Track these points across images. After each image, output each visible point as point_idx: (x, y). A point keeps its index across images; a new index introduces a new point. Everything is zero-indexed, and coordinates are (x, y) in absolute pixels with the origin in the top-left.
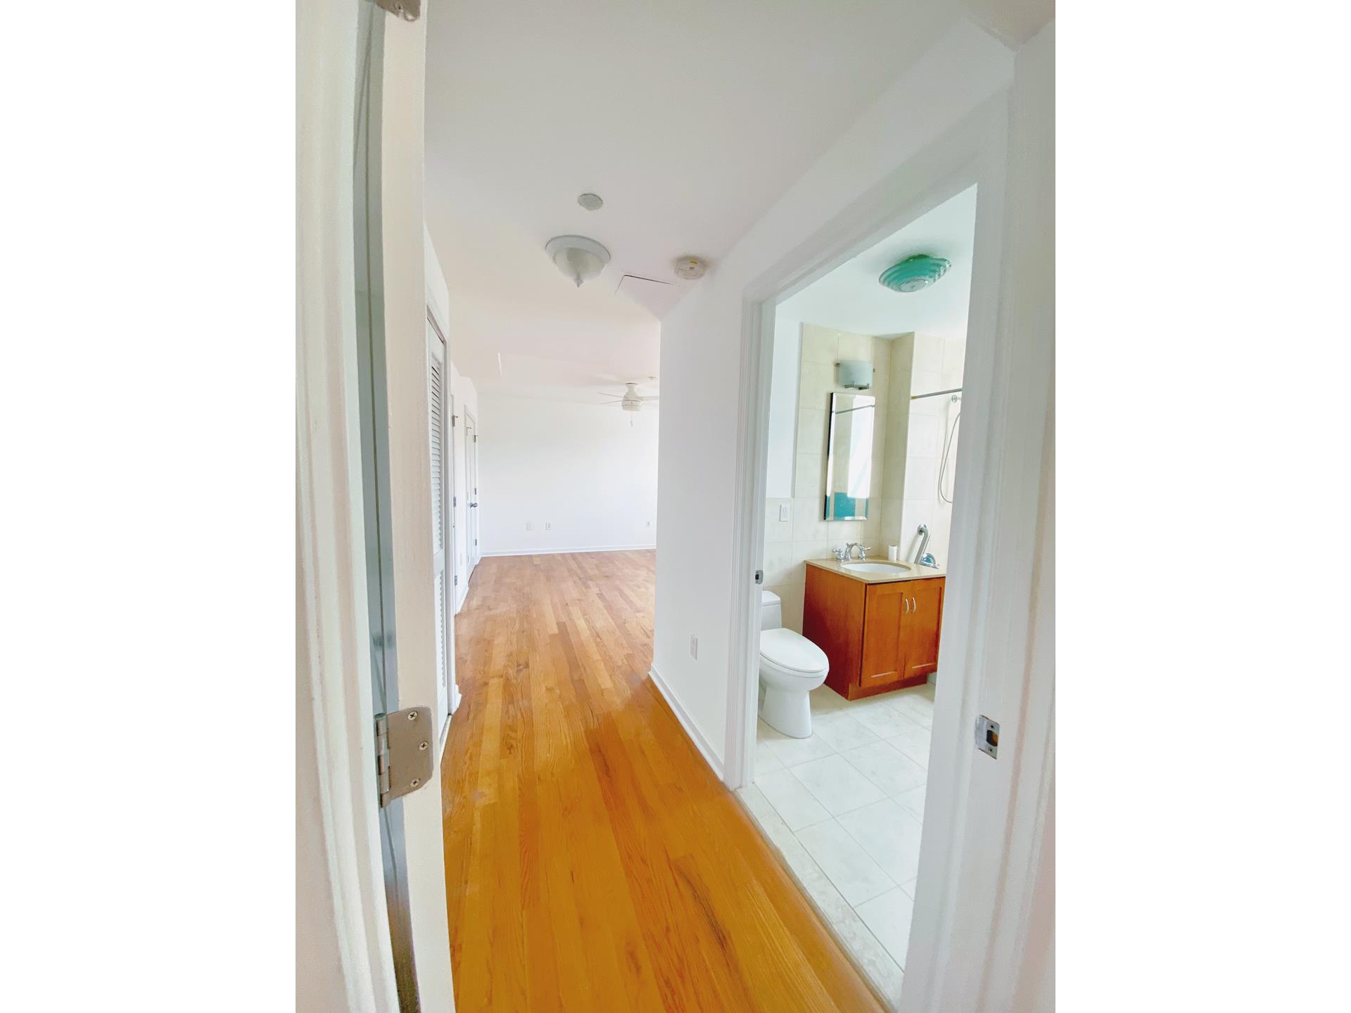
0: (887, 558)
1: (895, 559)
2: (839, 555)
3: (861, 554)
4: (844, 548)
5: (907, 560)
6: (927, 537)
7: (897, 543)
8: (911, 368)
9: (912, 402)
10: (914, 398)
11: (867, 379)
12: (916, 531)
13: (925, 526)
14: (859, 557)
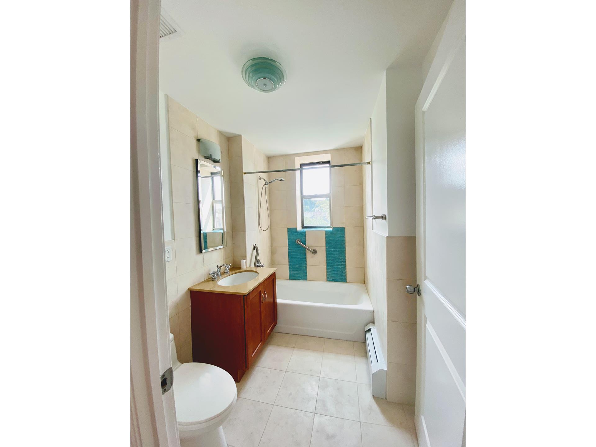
0: (240, 268)
1: (245, 268)
2: (214, 276)
3: (226, 269)
4: (215, 269)
5: (250, 266)
6: (258, 250)
7: (244, 258)
8: (242, 156)
9: (244, 175)
10: (245, 173)
11: (218, 157)
12: (252, 248)
13: (256, 245)
14: (225, 272)
